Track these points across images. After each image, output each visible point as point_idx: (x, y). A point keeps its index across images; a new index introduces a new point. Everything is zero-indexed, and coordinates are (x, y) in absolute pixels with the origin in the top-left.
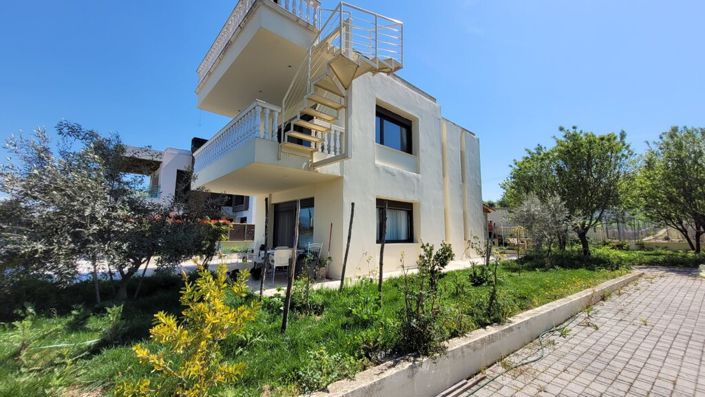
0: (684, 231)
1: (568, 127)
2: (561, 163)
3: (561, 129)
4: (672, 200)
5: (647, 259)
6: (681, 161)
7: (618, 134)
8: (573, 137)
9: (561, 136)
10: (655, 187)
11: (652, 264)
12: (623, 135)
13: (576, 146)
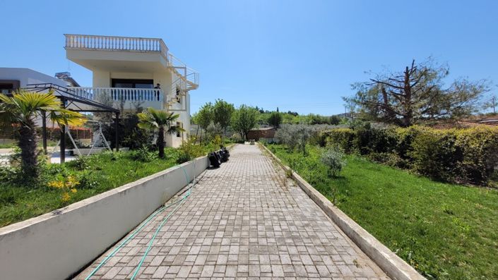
0: (241, 134)
1: (221, 99)
2: (217, 111)
4: (241, 125)
8: (221, 103)
9: (218, 101)
10: (237, 121)
11: (236, 143)
13: (222, 106)
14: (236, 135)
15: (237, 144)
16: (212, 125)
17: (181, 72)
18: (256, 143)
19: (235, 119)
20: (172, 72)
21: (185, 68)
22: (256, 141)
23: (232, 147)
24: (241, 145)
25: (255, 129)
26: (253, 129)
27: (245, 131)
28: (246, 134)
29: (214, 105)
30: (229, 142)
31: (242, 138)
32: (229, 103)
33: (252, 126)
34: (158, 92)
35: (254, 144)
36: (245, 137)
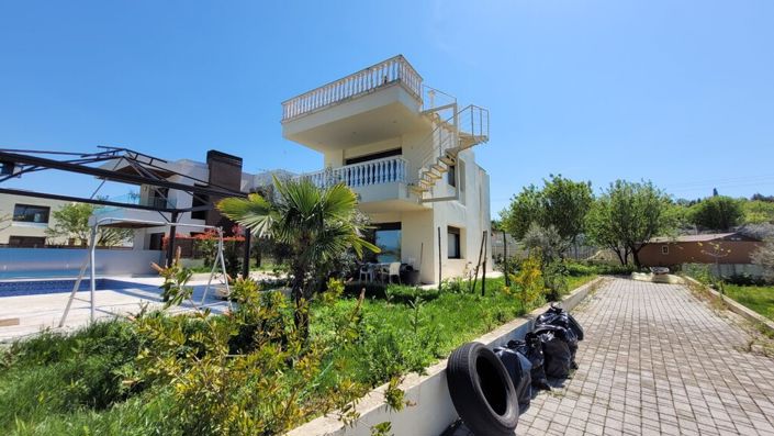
0: (619, 252)
1: (556, 175)
2: (549, 200)
3: (551, 176)
4: (615, 230)
5: (601, 271)
6: (622, 203)
7: (586, 183)
8: (558, 182)
9: (550, 181)
10: (605, 220)
11: (606, 273)
12: (590, 184)
13: (560, 189)
14: (603, 254)
15: (606, 278)
16: (535, 230)
17: (446, 115)
18: (674, 278)
19: (598, 217)
20: (434, 126)
21: (454, 106)
22: (672, 272)
23: (593, 289)
24: (620, 282)
25: (664, 239)
26: (654, 240)
27: (629, 244)
28: (635, 252)
29: (541, 189)
30: (583, 273)
31: (625, 262)
32: (576, 181)
33: (652, 230)
34: (395, 163)
35: (666, 282)
36: (630, 258)
